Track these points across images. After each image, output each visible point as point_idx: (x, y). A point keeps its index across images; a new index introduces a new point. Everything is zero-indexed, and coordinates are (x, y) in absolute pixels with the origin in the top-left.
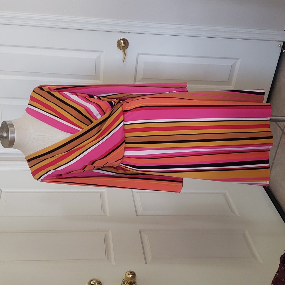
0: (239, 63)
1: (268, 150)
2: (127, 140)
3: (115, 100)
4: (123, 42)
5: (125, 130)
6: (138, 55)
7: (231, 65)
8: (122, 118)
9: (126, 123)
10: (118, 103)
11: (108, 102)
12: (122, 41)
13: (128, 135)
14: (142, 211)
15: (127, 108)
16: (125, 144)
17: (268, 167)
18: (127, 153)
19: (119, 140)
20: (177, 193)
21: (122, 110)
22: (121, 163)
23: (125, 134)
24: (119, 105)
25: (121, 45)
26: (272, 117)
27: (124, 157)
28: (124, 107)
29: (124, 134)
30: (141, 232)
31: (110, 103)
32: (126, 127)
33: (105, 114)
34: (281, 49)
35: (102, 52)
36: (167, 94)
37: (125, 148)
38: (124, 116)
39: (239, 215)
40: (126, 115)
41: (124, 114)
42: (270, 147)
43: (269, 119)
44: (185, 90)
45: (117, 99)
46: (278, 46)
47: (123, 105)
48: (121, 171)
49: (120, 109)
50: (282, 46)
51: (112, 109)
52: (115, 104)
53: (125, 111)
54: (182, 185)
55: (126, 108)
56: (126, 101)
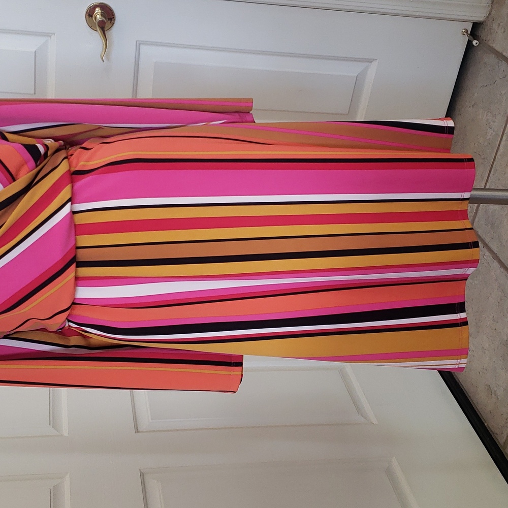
0: (372, 71)
1: (464, 278)
2: (83, 255)
3: (49, 142)
4: (102, 12)
5: (74, 227)
6: (139, 44)
7: (356, 75)
8: (65, 193)
9: (79, 207)
10: (58, 150)
11: (24, 145)
12: (98, 10)
13: (84, 240)
14: (150, 421)
15: (83, 165)
16: (77, 266)
17: (464, 323)
18: (84, 293)
19: (56, 256)
20: (229, 394)
21: (69, 170)
22: (69, 321)
23: (76, 240)
24: (63, 154)
25: (96, 18)
26: (474, 193)
27: (73, 303)
28: (74, 163)
29: (73, 238)
30: (146, 476)
31: (32, 150)
32: (80, 219)
33: (14, 180)
34: (467, 38)
35: (49, 35)
36: (198, 128)
37: (77, 278)
38: (72, 187)
39: (375, 421)
40: (78, 184)
41: (72, 182)
42: (470, 271)
43: (467, 195)
44: (248, 118)
45: (56, 139)
46: (461, 33)
47: (72, 155)
48: (74, 340)
49: (63, 168)
50: (469, 32)
51: (37, 166)
52: (49, 153)
53: (75, 175)
54: (240, 373)
55: (82, 163)
56: (83, 145)
